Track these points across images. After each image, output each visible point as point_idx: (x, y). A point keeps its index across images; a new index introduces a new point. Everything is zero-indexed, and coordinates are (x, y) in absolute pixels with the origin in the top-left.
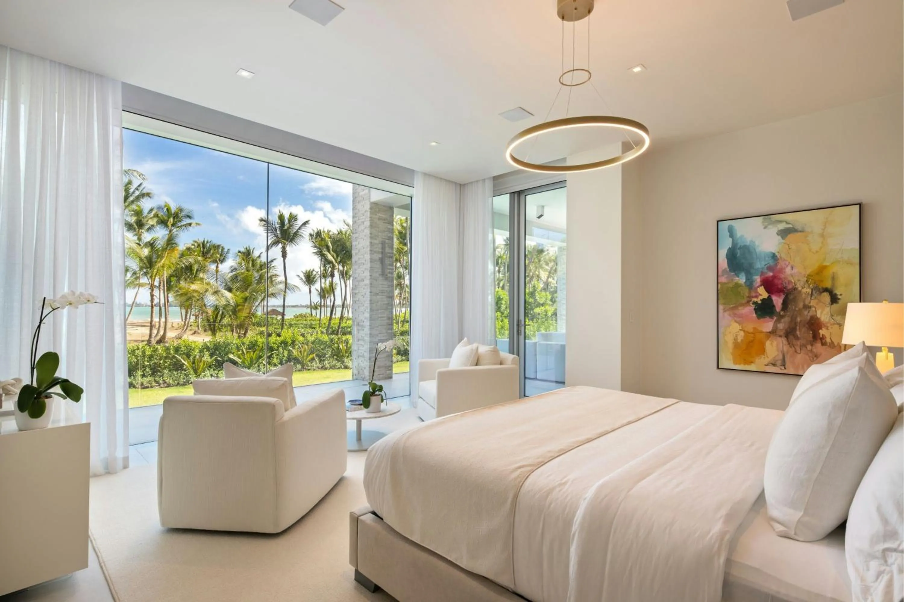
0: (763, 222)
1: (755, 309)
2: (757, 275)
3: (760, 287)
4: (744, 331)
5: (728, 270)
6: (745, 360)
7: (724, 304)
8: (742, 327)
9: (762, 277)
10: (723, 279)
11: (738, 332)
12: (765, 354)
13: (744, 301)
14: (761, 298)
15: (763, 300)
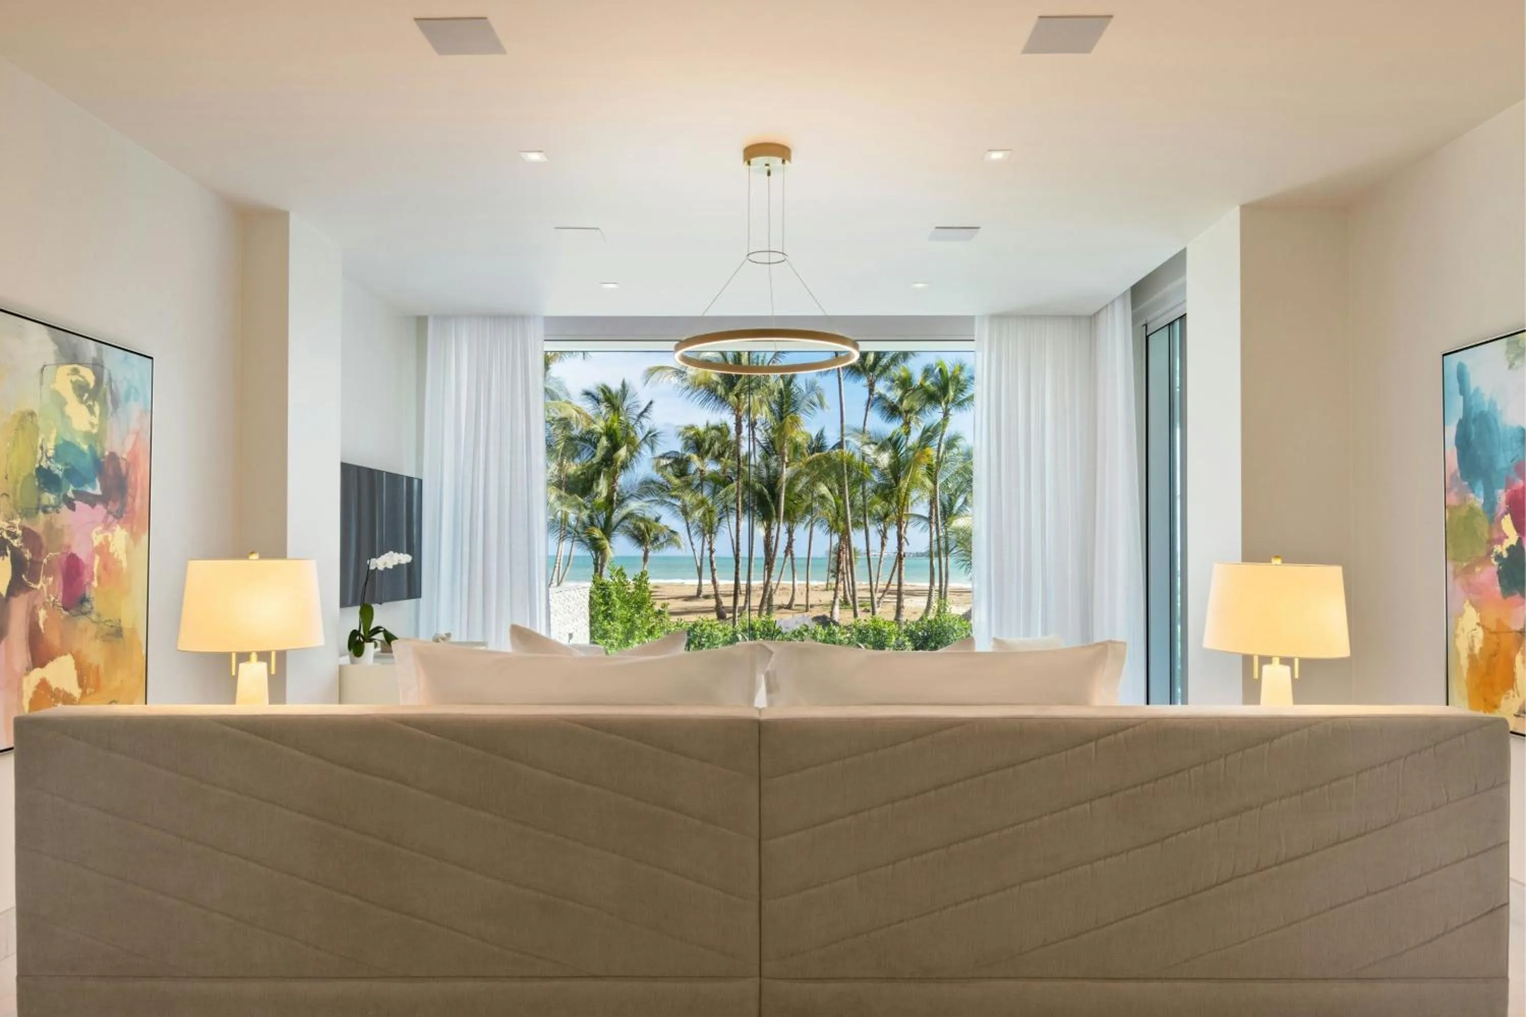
0: (1507, 352)
1: (1499, 572)
2: (1500, 488)
3: (1506, 516)
4: (1483, 627)
5: (1459, 475)
6: (1485, 700)
7: (1454, 559)
8: (1481, 618)
9: (1509, 491)
10: (1453, 500)
11: (1475, 630)
12: (1515, 688)
13: (1482, 553)
14: (1507, 543)
15: (1510, 549)
